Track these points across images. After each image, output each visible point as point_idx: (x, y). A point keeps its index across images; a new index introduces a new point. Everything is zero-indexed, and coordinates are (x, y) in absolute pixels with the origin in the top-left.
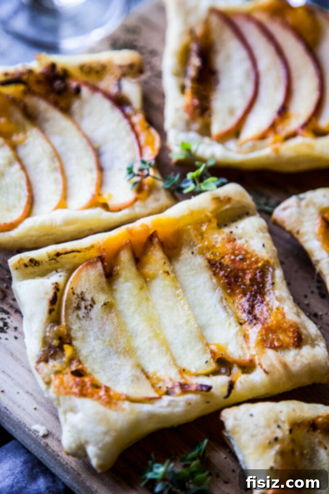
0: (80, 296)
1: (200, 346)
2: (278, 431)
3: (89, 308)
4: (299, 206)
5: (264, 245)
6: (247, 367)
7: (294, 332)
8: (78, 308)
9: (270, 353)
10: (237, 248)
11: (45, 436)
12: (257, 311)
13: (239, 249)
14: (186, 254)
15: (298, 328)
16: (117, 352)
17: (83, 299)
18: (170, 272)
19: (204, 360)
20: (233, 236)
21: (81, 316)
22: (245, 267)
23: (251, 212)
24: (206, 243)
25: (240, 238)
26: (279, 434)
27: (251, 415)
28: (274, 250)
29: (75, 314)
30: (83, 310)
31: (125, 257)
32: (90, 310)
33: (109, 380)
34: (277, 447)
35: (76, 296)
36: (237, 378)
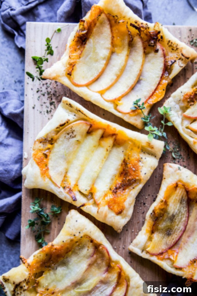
0: (72, 131)
1: (90, 183)
2: (78, 233)
3: (72, 137)
4: (175, 171)
5: (145, 174)
6: (96, 204)
7: (121, 209)
8: (68, 134)
9: (106, 208)
10: (137, 165)
11: (25, 159)
12: (119, 191)
13: (137, 166)
14: (121, 149)
15: (123, 209)
16: (65, 159)
17: (72, 132)
18: (108, 151)
19: (86, 189)
20: (141, 160)
21: (67, 137)
22: (132, 174)
23: (157, 157)
24: (130, 154)
25: (142, 163)
26: (77, 235)
27: (77, 221)
28: (147, 178)
29: (65, 135)
30: (69, 136)
31: (100, 133)
32: (71, 138)
33: (52, 167)
34: (72, 237)
35: (71, 130)
36: (87, 205)
